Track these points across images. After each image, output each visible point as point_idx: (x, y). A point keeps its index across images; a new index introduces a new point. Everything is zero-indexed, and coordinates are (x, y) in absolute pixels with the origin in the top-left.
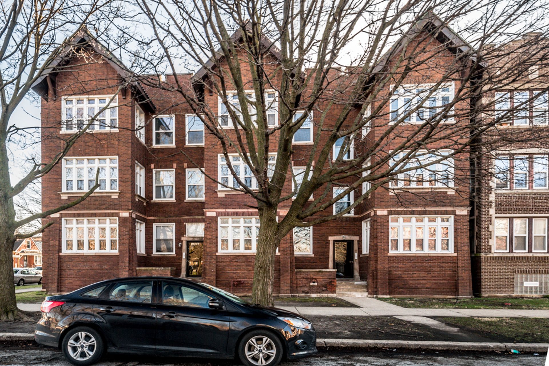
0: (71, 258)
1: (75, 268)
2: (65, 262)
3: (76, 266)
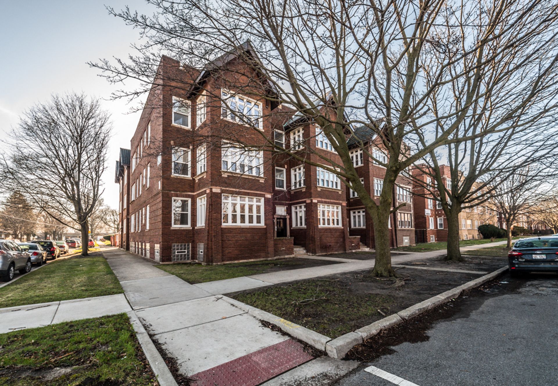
1: (233, 239)
2: (225, 234)
3: (234, 237)
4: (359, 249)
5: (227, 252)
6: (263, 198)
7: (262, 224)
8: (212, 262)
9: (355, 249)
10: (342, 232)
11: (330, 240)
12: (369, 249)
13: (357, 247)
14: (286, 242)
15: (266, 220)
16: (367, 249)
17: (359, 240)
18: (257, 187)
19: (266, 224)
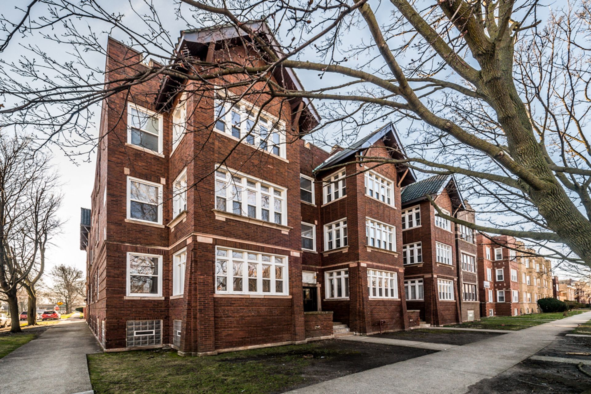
0: (230, 301)
1: (236, 315)
2: (221, 306)
3: (238, 311)
4: (418, 325)
5: (224, 334)
6: (287, 257)
7: (286, 293)
8: (196, 350)
9: (413, 326)
10: (399, 305)
11: (382, 315)
12: (429, 325)
13: (416, 323)
14: (322, 317)
15: (291, 287)
16: (428, 326)
17: (419, 314)
18: (277, 240)
19: (291, 293)
